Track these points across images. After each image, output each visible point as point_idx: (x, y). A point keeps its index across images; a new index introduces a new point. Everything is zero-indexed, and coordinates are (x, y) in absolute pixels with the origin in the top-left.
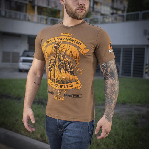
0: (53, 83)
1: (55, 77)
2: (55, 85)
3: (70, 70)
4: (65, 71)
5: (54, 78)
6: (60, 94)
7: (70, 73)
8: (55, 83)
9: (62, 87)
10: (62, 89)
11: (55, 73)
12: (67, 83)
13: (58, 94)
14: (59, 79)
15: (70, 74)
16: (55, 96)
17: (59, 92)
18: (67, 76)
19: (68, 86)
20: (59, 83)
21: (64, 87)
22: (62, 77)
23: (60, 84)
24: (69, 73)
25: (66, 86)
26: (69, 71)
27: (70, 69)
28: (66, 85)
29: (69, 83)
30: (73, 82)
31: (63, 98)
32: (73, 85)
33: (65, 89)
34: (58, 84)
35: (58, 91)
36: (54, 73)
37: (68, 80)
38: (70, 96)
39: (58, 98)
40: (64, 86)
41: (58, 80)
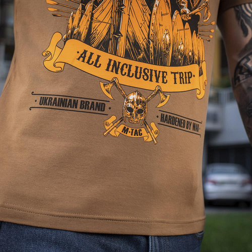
0: (105, 57)
1: (123, 30)
2: (115, 67)
3: (188, 11)
4: (169, 11)
5: (117, 32)
6: (140, 111)
7: (189, 21)
8: (114, 58)
9: (154, 78)
10: (151, 86)
11: (126, 10)
12: (175, 63)
13: (130, 110)
14: (142, 42)
15: (187, 25)
16: (113, 118)
17: (138, 102)
18: (175, 30)
19: (178, 76)
20: (143, 60)
21: (160, 79)
22: (156, 34)
23: (144, 65)
24: (184, 22)
25: (170, 78)
26: (185, 13)
27: (189, 7)
28: (169, 69)
29: (179, 65)
30: (193, 63)
31: (155, 129)
32: (190, 75)
33: (164, 88)
34: (134, 64)
35: (134, 97)
36: (119, 12)
37: (179, 51)
38: (180, 122)
39: (125, 130)
40: (164, 77)
41: (136, 45)
